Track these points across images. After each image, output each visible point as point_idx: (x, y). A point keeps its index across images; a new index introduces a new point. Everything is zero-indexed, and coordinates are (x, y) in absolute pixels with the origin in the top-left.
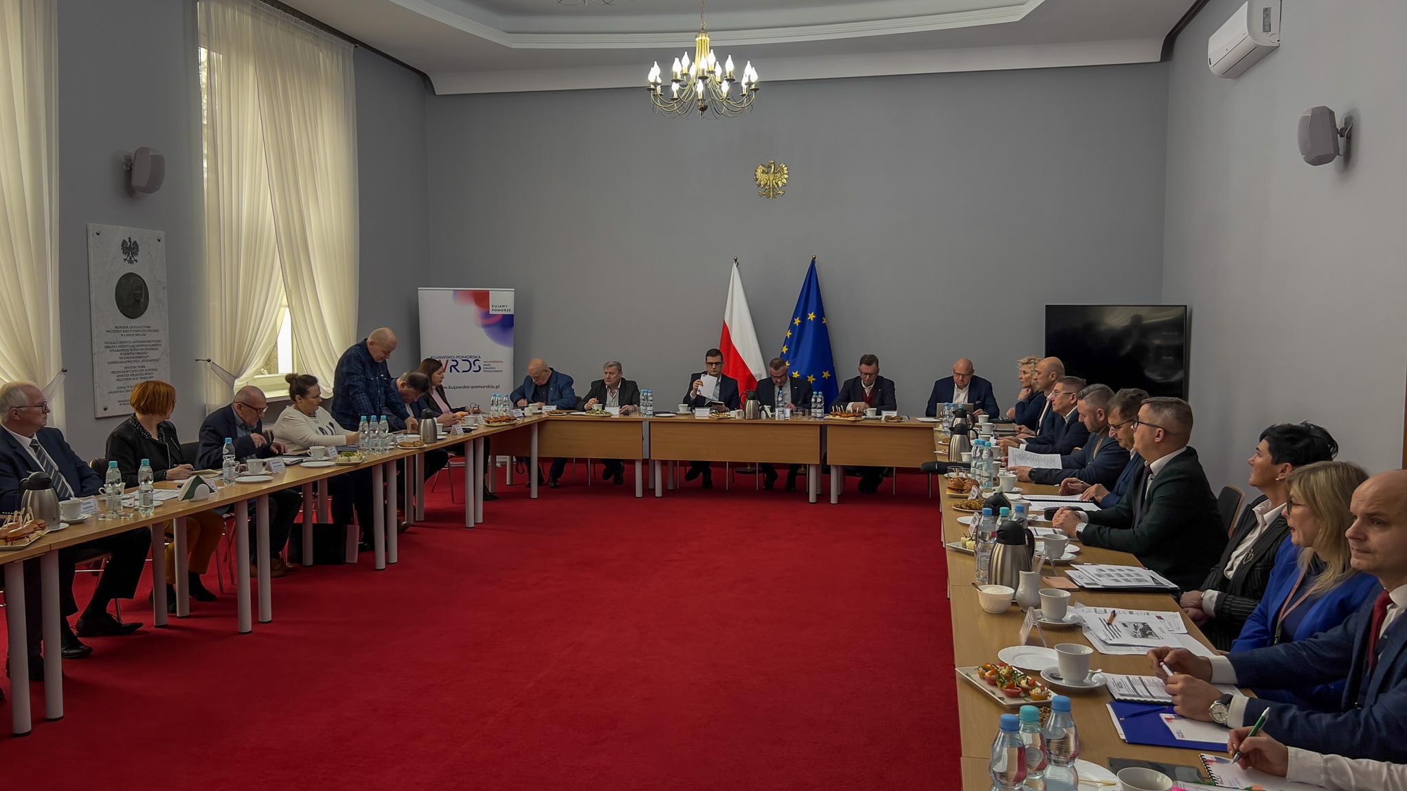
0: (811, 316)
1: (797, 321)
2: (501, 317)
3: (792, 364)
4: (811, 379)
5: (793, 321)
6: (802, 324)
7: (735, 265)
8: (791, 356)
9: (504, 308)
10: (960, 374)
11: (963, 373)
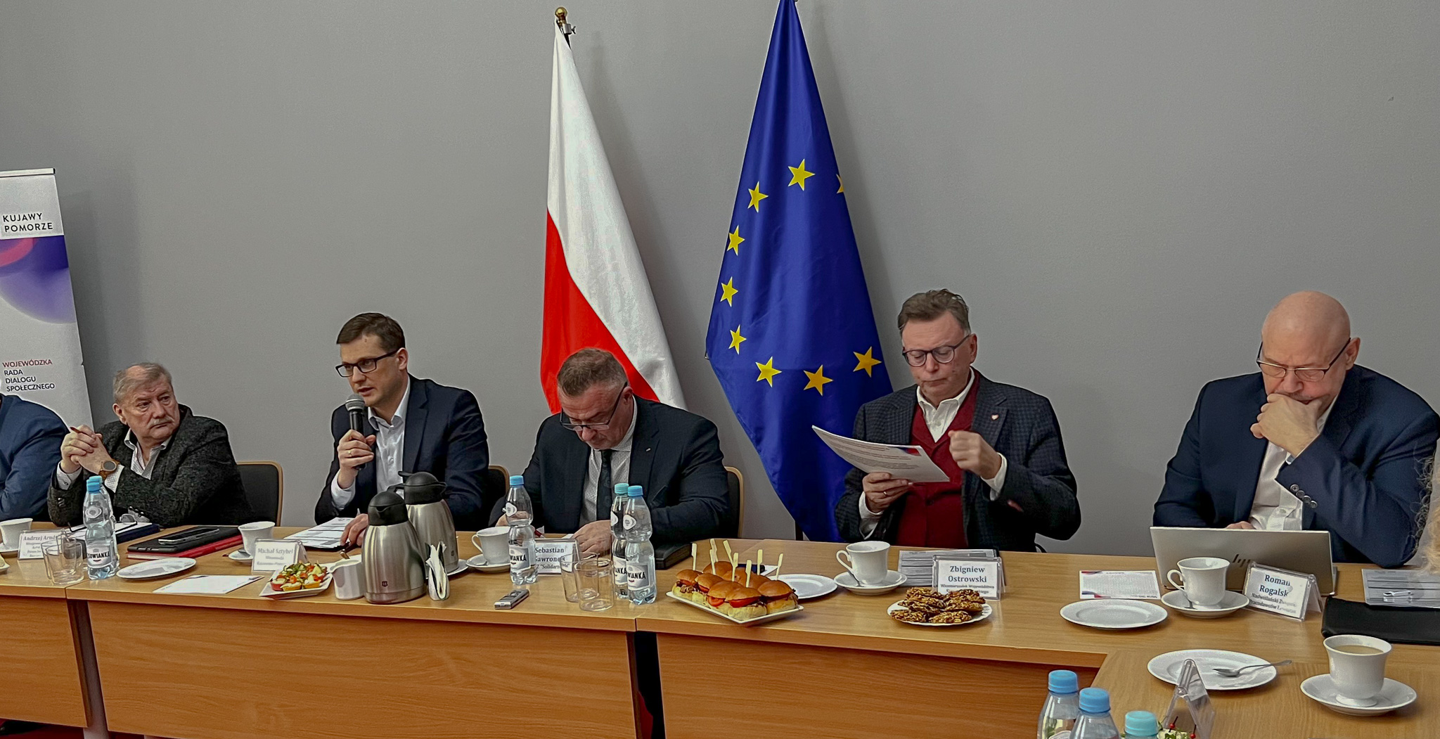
0: (800, 175)
1: (757, 197)
2: (30, 248)
3: (755, 337)
4: (817, 380)
5: (742, 197)
6: (775, 205)
7: (559, 36)
8: (747, 312)
9: (33, 222)
10: (1285, 367)
11: (1298, 360)
